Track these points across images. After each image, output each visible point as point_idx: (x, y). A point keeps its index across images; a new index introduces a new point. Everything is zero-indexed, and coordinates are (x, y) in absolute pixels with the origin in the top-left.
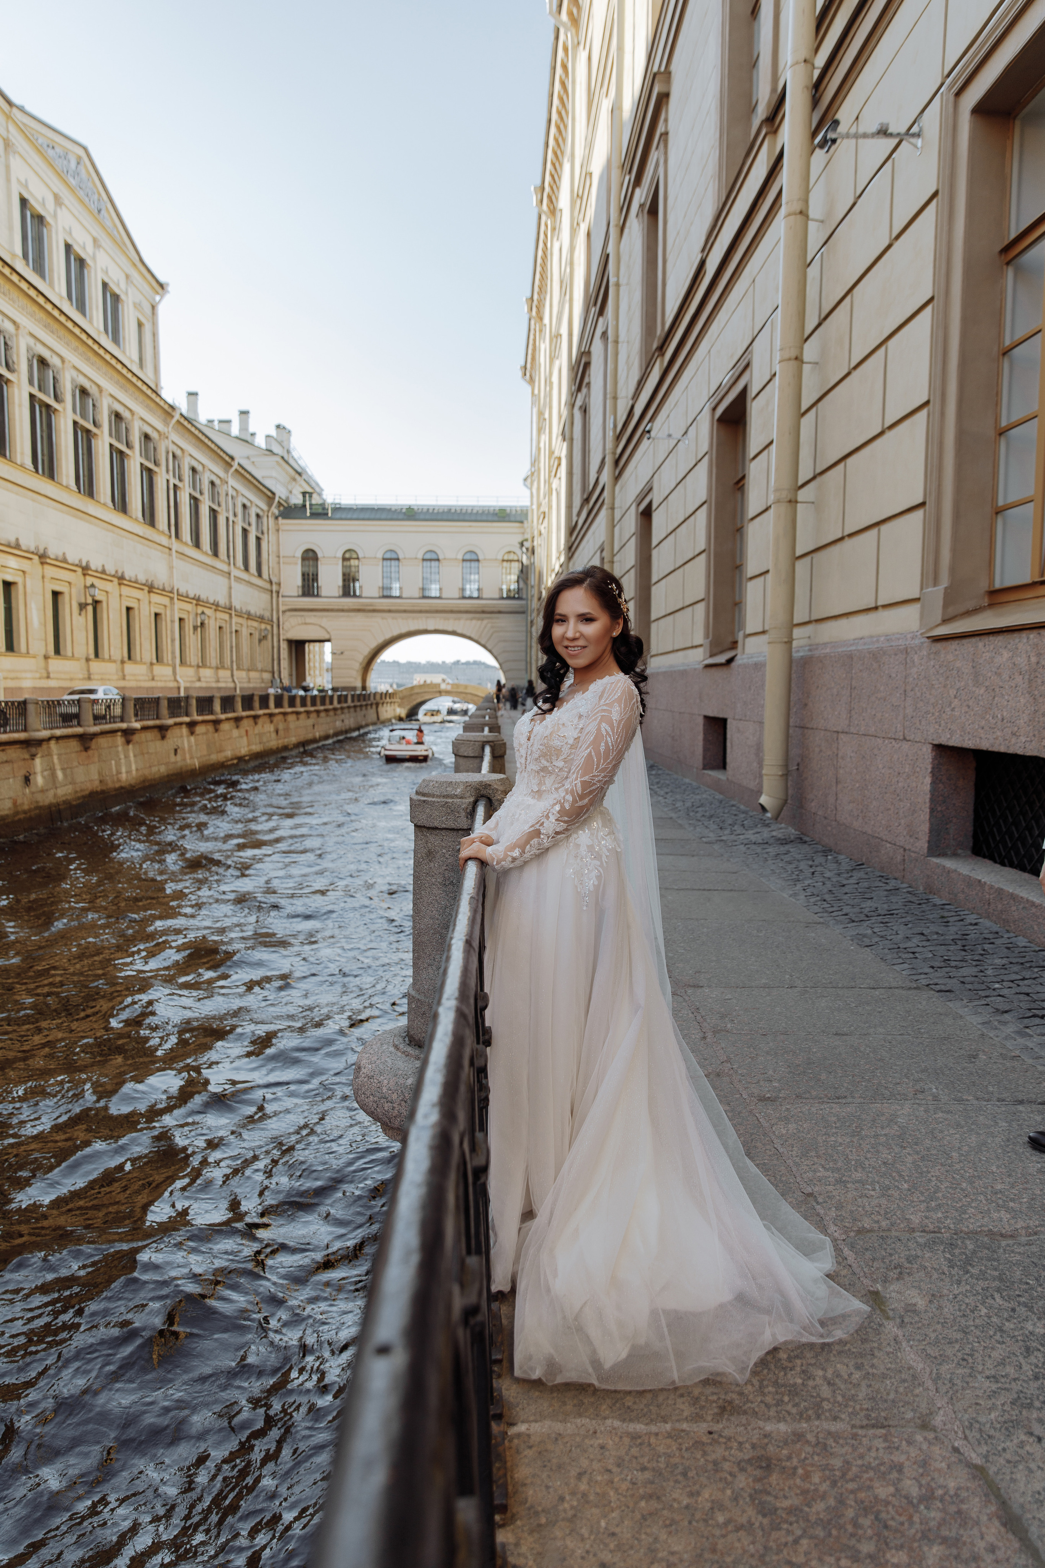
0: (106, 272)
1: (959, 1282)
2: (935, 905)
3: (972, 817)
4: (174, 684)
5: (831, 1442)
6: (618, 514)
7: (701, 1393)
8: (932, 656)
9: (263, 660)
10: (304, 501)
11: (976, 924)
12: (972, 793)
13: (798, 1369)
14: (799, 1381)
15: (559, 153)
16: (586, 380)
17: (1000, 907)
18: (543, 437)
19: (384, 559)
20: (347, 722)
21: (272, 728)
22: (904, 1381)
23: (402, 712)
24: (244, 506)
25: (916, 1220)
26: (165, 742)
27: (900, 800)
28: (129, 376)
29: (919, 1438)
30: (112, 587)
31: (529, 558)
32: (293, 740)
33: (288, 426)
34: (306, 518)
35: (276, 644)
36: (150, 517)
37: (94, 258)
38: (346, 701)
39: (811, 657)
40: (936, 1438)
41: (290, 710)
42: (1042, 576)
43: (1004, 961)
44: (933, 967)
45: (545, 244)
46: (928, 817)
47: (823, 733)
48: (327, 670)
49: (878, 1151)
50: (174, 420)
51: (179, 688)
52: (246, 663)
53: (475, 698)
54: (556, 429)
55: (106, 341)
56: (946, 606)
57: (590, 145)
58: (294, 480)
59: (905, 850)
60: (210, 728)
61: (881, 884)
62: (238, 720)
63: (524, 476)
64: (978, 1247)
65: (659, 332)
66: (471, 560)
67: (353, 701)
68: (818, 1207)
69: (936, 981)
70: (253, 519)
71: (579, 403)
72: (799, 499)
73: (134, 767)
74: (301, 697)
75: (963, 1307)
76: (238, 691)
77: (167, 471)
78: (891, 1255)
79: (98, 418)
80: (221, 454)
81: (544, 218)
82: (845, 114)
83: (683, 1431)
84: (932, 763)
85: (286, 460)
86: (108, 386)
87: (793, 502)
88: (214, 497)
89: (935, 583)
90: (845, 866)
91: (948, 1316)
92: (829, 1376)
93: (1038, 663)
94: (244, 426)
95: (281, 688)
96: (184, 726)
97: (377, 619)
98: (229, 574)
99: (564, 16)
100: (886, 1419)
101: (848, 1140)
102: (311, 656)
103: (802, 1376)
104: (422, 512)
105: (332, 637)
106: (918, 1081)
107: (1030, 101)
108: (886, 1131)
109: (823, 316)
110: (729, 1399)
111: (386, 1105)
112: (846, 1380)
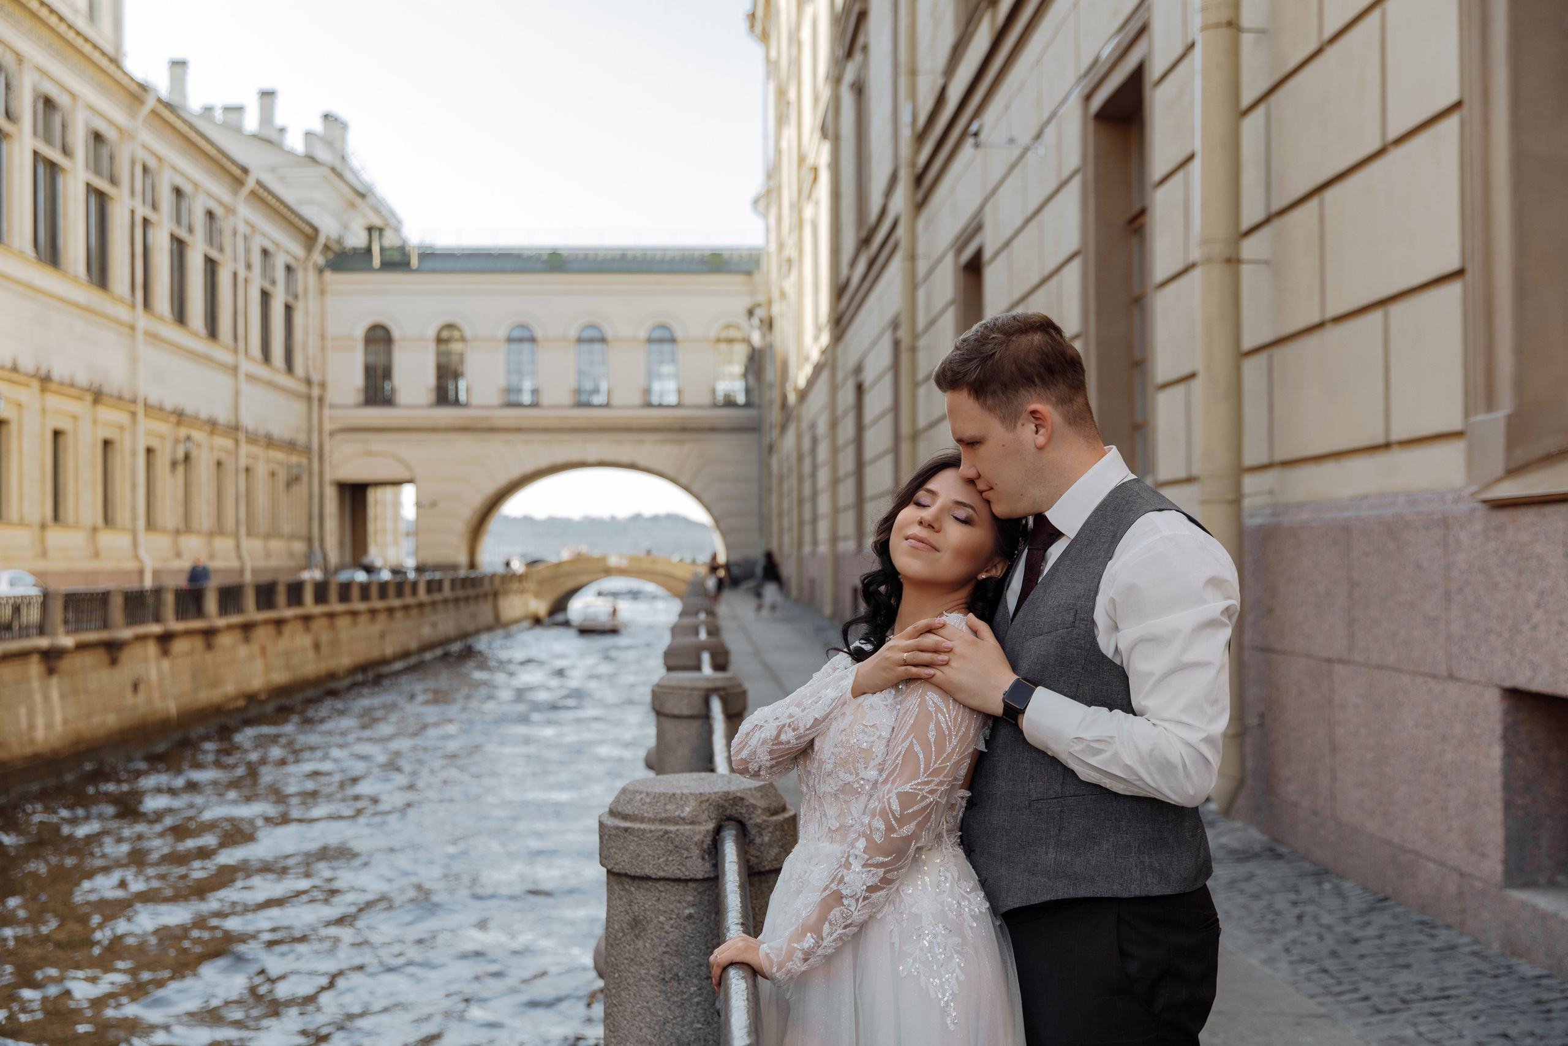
2: (1522, 979)
4: (135, 567)
6: (922, 267)
8: (1491, 534)
9: (292, 519)
10: (370, 241)
16: (861, 41)
18: (785, 131)
19: (509, 340)
20: (441, 627)
21: (307, 641)
23: (540, 606)
24: (265, 252)
26: (116, 671)
27: (1448, 785)
28: (71, 36)
30: (29, 396)
31: (763, 336)
34: (371, 270)
35: (316, 490)
36: (99, 272)
38: (440, 590)
39: (1276, 528)
41: (340, 608)
46: (1500, 816)
47: (1302, 661)
48: (408, 534)
50: (146, 109)
51: (141, 573)
52: (263, 523)
54: (809, 119)
56: (1509, 445)
58: (353, 206)
59: (1462, 875)
60: (198, 643)
61: (1421, 937)
62: (247, 628)
66: (661, 341)
67: (452, 590)
70: (280, 274)
71: (849, 76)
72: (1243, 256)
73: (59, 717)
74: (361, 583)
76: (248, 576)
77: (133, 193)
79: (13, 106)
80: (228, 165)
84: (1503, 720)
85: (338, 173)
86: (34, 51)
87: (1233, 261)
88: (213, 235)
89: (1490, 404)
90: (1357, 901)
94: (266, 116)
96: (151, 642)
97: (496, 443)
98: (236, 369)
102: (379, 509)
104: (576, 260)
105: (417, 477)
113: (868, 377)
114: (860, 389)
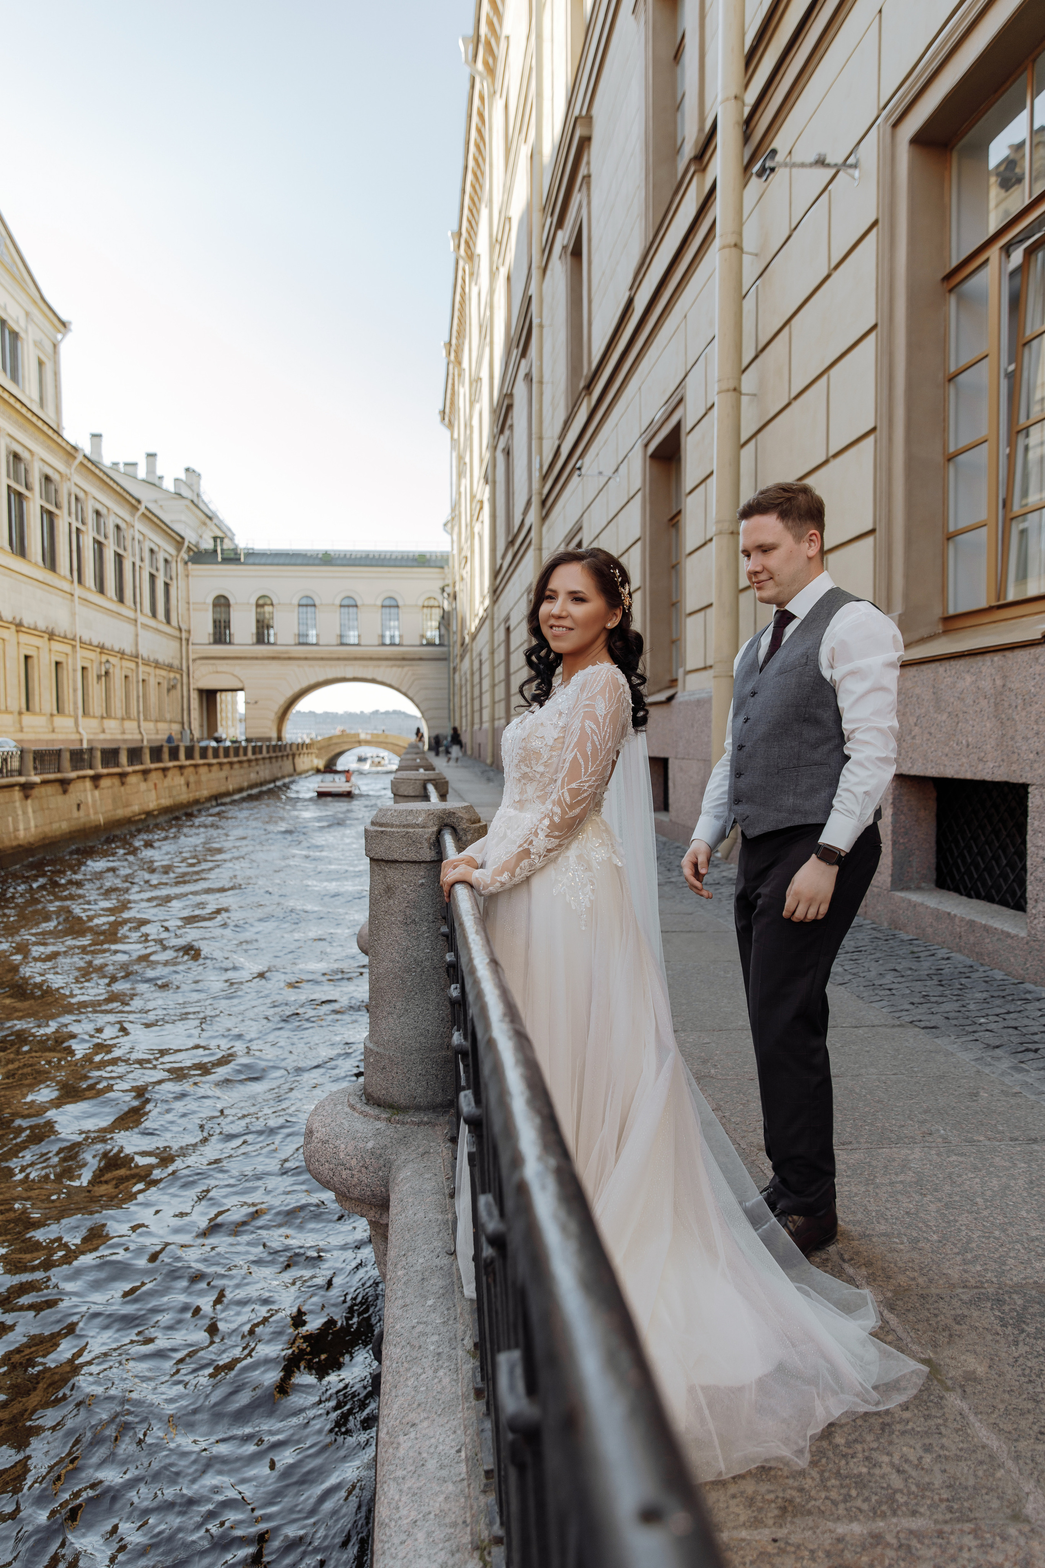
0: (5, 309)
1: (1016, 1343)
2: (902, 941)
3: (934, 849)
4: (77, 737)
5: (914, 1543)
7: (755, 1491)
9: (171, 711)
10: (215, 546)
11: (948, 959)
12: (933, 825)
13: (860, 1455)
14: (865, 1470)
15: (476, 199)
16: (509, 422)
17: (972, 939)
18: (463, 481)
19: (300, 605)
20: (262, 774)
21: (182, 781)
22: (981, 1463)
23: (320, 763)
24: (152, 551)
25: (955, 1274)
26: (67, 797)
28: (29, 415)
29: (1012, 1531)
30: (9, 635)
31: (450, 604)
32: (205, 793)
33: (197, 470)
34: (217, 563)
35: (185, 694)
36: (50, 560)
38: (261, 752)
40: (1032, 1530)
41: (201, 762)
42: (999, 600)
43: (985, 995)
44: (913, 1004)
45: (463, 289)
48: (240, 721)
49: (897, 1201)
50: (77, 462)
51: (81, 741)
52: (154, 713)
53: (396, 748)
54: (478, 473)
55: (4, 380)
57: (508, 190)
58: (205, 524)
60: (116, 781)
62: (145, 773)
63: (444, 521)
64: (1028, 1301)
65: (586, 371)
66: (390, 607)
67: (268, 752)
69: (919, 1017)
70: (161, 565)
71: (501, 445)
73: (32, 824)
75: (1027, 1372)
76: (145, 743)
77: (70, 514)
78: (936, 1315)
80: (128, 497)
81: (461, 263)
82: (781, 142)
83: (743, 1540)
84: (893, 794)
85: (195, 504)
88: (119, 541)
91: (1014, 1383)
92: (897, 1462)
93: (1004, 686)
94: (151, 469)
95: (192, 740)
96: (88, 780)
97: (293, 667)
98: (136, 621)
99: (480, 65)
100: (971, 1510)
101: (863, 1189)
102: (223, 706)
103: (867, 1463)
104: (339, 558)
105: (246, 686)
106: (923, 1122)
107: (966, 133)
108: (901, 1178)
109: (760, 347)
110: (788, 1497)
111: (344, 1173)
112: (917, 1466)
113: (513, 623)
114: (508, 630)
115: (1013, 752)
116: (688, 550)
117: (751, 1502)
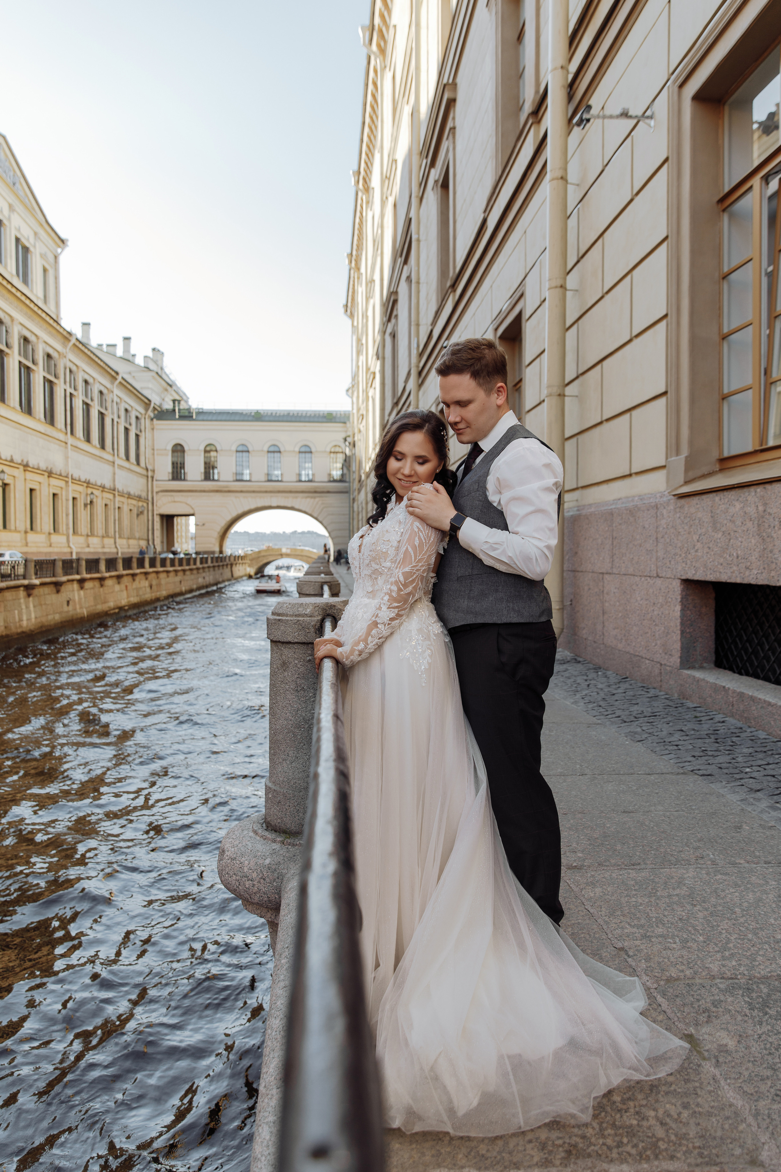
0: (19, 230)
1: (760, 1023)
2: (688, 708)
3: (714, 637)
4: (68, 550)
7: (548, 1138)
8: (678, 510)
9: (140, 530)
10: (174, 406)
11: (723, 722)
12: (713, 618)
13: (632, 1110)
14: (635, 1122)
15: (371, 146)
16: (395, 313)
17: (742, 707)
18: (361, 358)
19: (237, 451)
20: (207, 579)
21: (146, 584)
22: (728, 1118)
23: (252, 571)
24: (126, 410)
25: (715, 968)
26: (59, 595)
27: (656, 625)
28: (36, 309)
30: (18, 473)
31: (351, 450)
32: (164, 593)
33: (161, 349)
34: (175, 419)
35: (150, 518)
36: (50, 417)
37: (9, 219)
38: (207, 562)
39: (579, 516)
41: (161, 569)
42: (761, 445)
43: (751, 750)
44: (694, 756)
45: (361, 214)
46: (679, 637)
47: (591, 574)
48: (192, 538)
49: (673, 909)
50: (71, 344)
51: (71, 553)
52: (126, 532)
53: (310, 560)
54: (372, 351)
55: (18, 283)
56: (686, 470)
57: (395, 140)
58: (166, 390)
59: (661, 665)
60: (97, 583)
61: (643, 693)
62: (119, 577)
63: (346, 387)
64: (771, 990)
65: (452, 274)
66: (305, 452)
67: (212, 562)
68: (629, 960)
69: (698, 767)
70: (133, 421)
71: (389, 330)
72: (567, 393)
73: (33, 616)
74: (171, 559)
75: (768, 1046)
76: (120, 555)
77: (65, 382)
78: (698, 1000)
79: (9, 341)
80: (109, 370)
81: (360, 194)
82: (596, 101)
84: (681, 594)
85: (159, 375)
86: (19, 316)
87: (562, 395)
88: (102, 403)
89: (678, 453)
90: (613, 679)
91: (757, 1055)
92: (661, 1116)
93: (765, 511)
94: (127, 348)
95: (155, 553)
96: (75, 582)
97: (232, 497)
98: (114, 463)
99: (374, 47)
100: (717, 1156)
101: (647, 900)
102: (179, 527)
103: (637, 1117)
104: (267, 415)
105: (196, 513)
106: (697, 848)
107: (735, 91)
108: (677, 891)
109: (581, 255)
110: (573, 1142)
111: (247, 883)
112: (676, 1120)
115: (772, 562)
116: (527, 408)
117: (543, 1146)
